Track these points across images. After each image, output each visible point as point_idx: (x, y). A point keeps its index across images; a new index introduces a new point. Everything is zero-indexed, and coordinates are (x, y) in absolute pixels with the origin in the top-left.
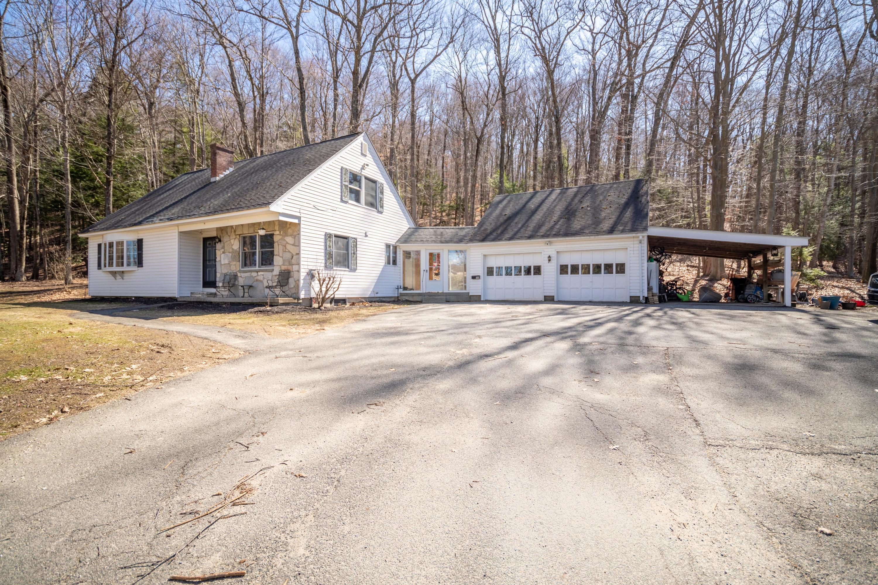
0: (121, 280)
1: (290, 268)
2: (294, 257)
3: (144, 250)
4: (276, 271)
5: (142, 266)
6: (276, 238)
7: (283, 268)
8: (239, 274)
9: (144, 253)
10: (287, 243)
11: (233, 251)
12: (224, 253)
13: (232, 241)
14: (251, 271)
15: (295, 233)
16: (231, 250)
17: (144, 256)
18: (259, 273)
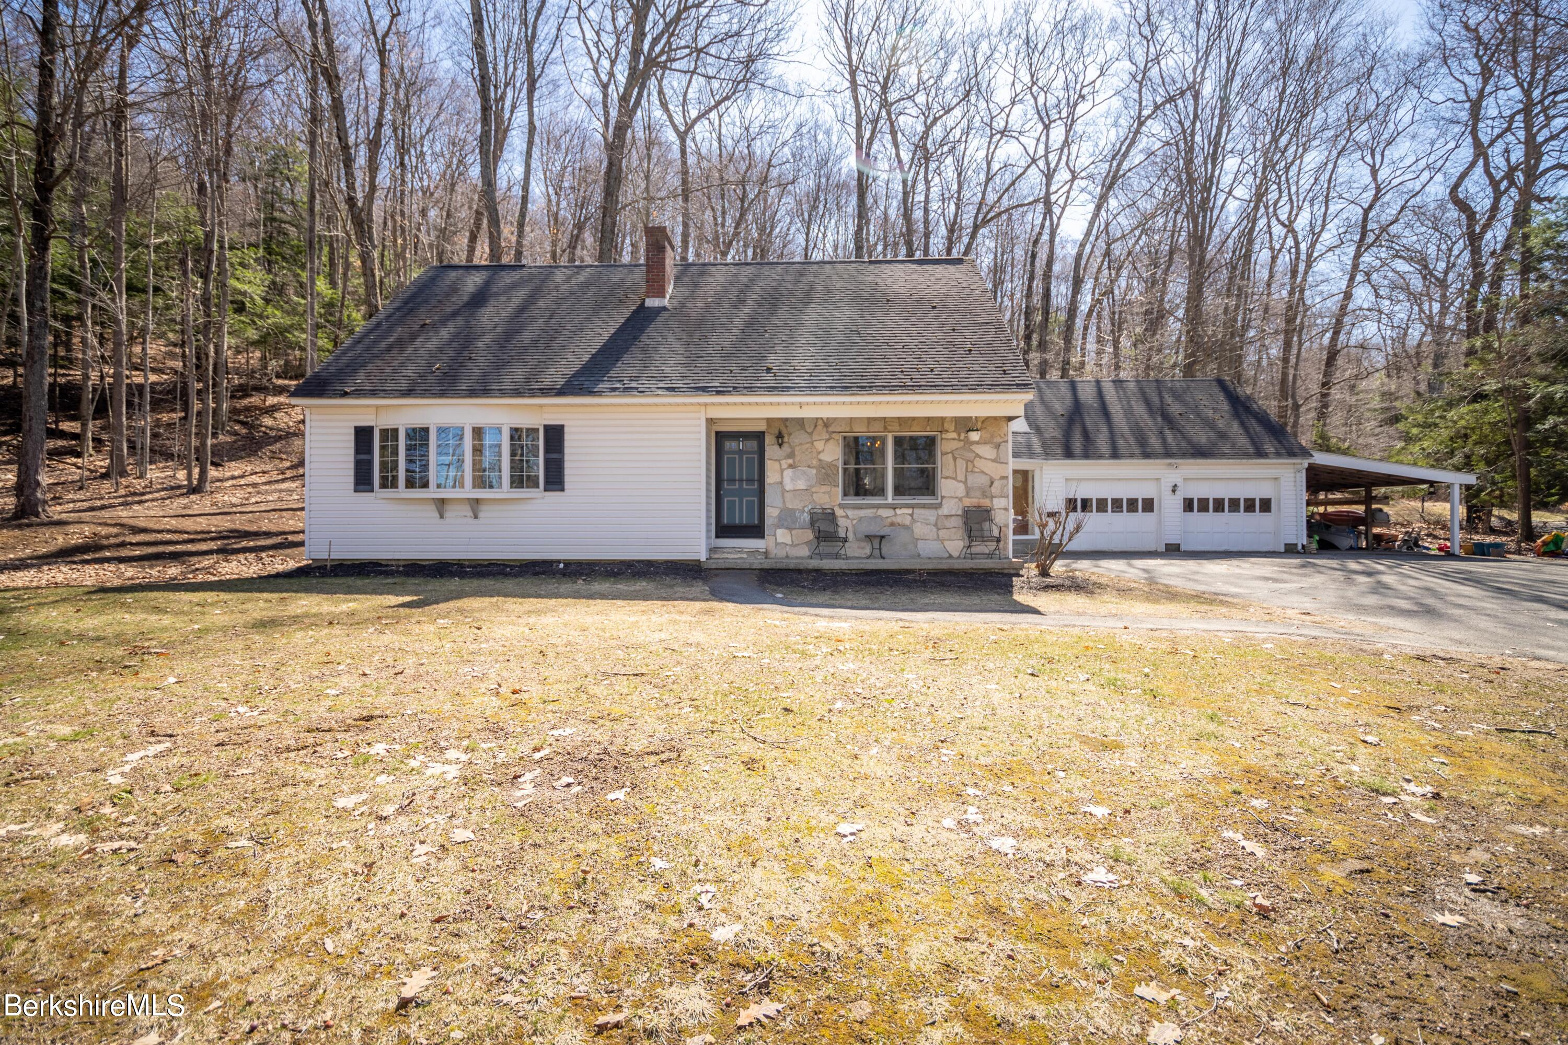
0: (472, 521)
1: (986, 502)
2: (996, 484)
3: (566, 451)
4: (950, 507)
5: (563, 490)
6: (942, 447)
7: (968, 502)
8: (839, 512)
9: (566, 458)
10: (978, 456)
11: (822, 466)
12: (790, 466)
13: (819, 445)
14: (878, 507)
15: (998, 440)
16: (815, 462)
17: (567, 465)
18: (898, 511)
